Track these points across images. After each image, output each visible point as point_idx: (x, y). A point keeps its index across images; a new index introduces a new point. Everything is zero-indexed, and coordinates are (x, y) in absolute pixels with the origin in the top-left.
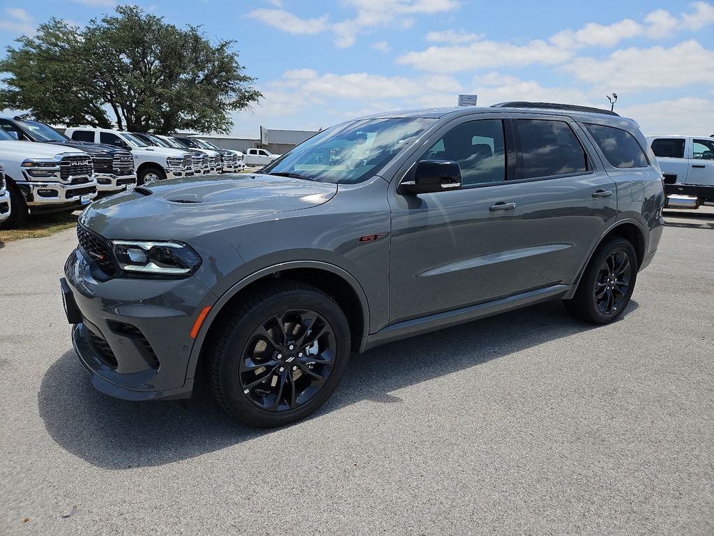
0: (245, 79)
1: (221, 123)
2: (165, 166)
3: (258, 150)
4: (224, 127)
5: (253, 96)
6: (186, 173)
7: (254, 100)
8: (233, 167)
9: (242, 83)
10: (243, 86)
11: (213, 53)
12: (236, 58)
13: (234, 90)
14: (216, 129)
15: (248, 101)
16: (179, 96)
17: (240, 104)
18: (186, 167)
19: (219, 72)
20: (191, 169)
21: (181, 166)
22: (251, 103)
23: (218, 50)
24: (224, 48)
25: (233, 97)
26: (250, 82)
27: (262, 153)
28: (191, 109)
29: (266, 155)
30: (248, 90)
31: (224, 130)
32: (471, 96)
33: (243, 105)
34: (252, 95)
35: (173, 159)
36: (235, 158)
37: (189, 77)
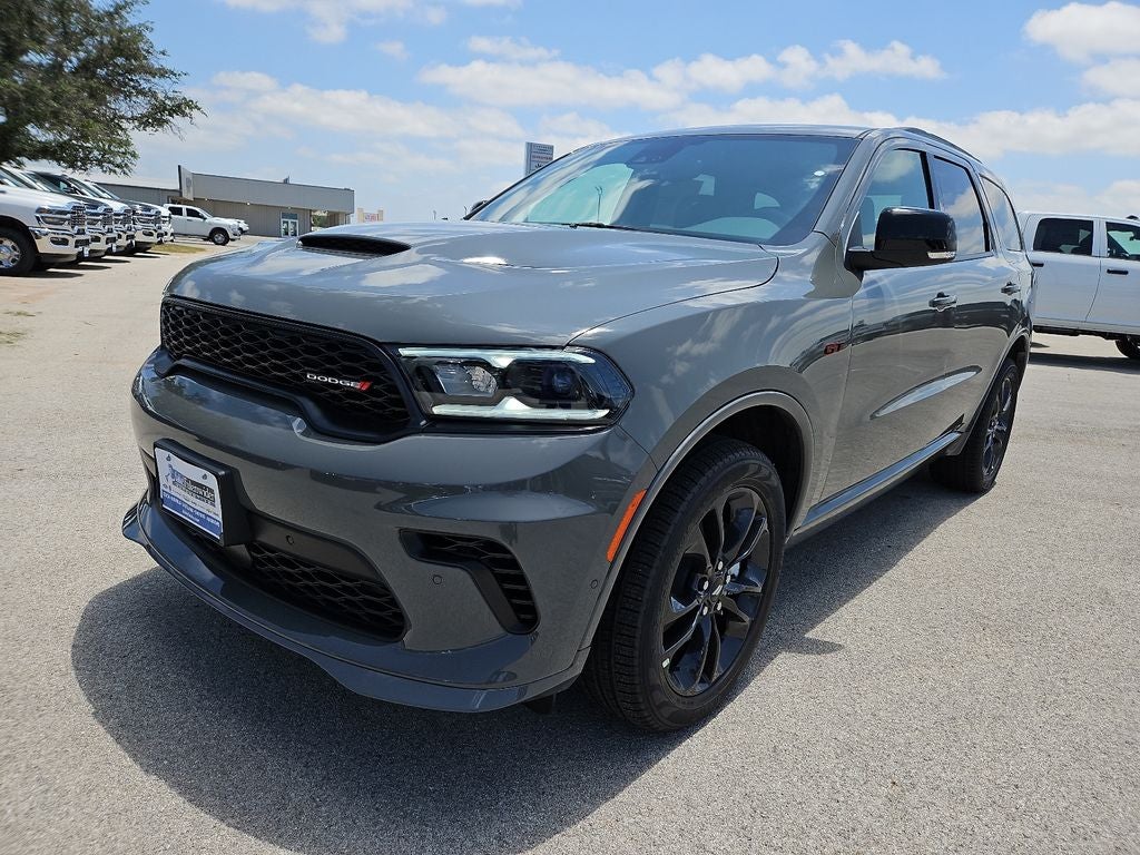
0: (163, 73)
1: (115, 153)
2: (31, 223)
3: (184, 207)
4: (118, 160)
5: (181, 108)
6: (77, 241)
7: (184, 114)
8: (155, 234)
9: (156, 80)
10: (162, 87)
11: (99, 19)
12: (147, 34)
13: (141, 92)
14: (100, 163)
15: (170, 115)
16: (31, 95)
17: (155, 119)
18: (76, 228)
19: (113, 57)
20: (84, 233)
21: (66, 226)
22: (177, 120)
23: (110, 14)
24: (123, 13)
25: (141, 106)
26: (174, 79)
27: (191, 213)
28: (57, 120)
29: (202, 217)
30: (171, 95)
31: (118, 166)
32: (545, 146)
33: (160, 123)
34: (179, 106)
35: (49, 211)
36: (158, 218)
37: (46, 60)
